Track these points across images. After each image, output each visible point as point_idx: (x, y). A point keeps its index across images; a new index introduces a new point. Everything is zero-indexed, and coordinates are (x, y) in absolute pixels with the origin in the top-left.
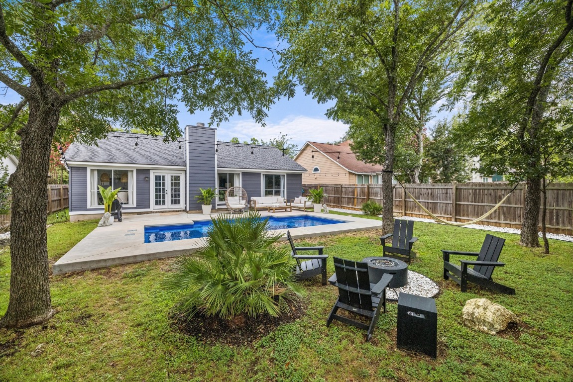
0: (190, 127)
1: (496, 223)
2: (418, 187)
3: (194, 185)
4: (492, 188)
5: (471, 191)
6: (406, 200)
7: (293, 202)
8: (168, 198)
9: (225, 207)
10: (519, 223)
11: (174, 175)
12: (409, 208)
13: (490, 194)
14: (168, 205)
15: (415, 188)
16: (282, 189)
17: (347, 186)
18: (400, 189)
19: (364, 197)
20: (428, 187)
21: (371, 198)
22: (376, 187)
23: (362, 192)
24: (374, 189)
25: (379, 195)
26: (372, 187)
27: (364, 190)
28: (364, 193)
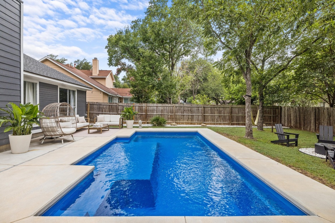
1: (219, 123)
2: (183, 106)
4: (218, 107)
5: (209, 108)
6: (176, 114)
10: (228, 123)
12: (177, 119)
13: (217, 110)
15: (181, 107)
17: (124, 105)
18: (171, 108)
19: (142, 113)
20: (189, 106)
21: (149, 114)
22: (153, 105)
23: (141, 109)
24: (151, 107)
25: (155, 112)
26: (149, 105)
27: (142, 108)
28: (142, 110)
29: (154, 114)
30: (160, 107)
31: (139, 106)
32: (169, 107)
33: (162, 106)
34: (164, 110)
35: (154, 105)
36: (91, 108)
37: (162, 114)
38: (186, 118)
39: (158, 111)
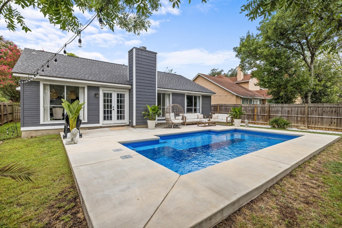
0: (136, 49)
2: (322, 106)
3: (139, 102)
6: (309, 116)
7: (211, 118)
8: (114, 114)
9: (165, 122)
11: (119, 93)
14: (114, 120)
16: (198, 108)
17: (246, 106)
18: (303, 109)
19: (265, 114)
20: (332, 106)
21: (272, 115)
22: (276, 106)
23: (263, 110)
24: (275, 108)
25: (280, 113)
26: (272, 106)
27: (265, 109)
28: (265, 111)
29: (278, 115)
30: (286, 108)
31: (261, 107)
32: (298, 107)
33: (289, 106)
34: (292, 111)
35: (279, 106)
36: (220, 109)
37: (289, 115)
38: (327, 122)
39: (283, 112)
